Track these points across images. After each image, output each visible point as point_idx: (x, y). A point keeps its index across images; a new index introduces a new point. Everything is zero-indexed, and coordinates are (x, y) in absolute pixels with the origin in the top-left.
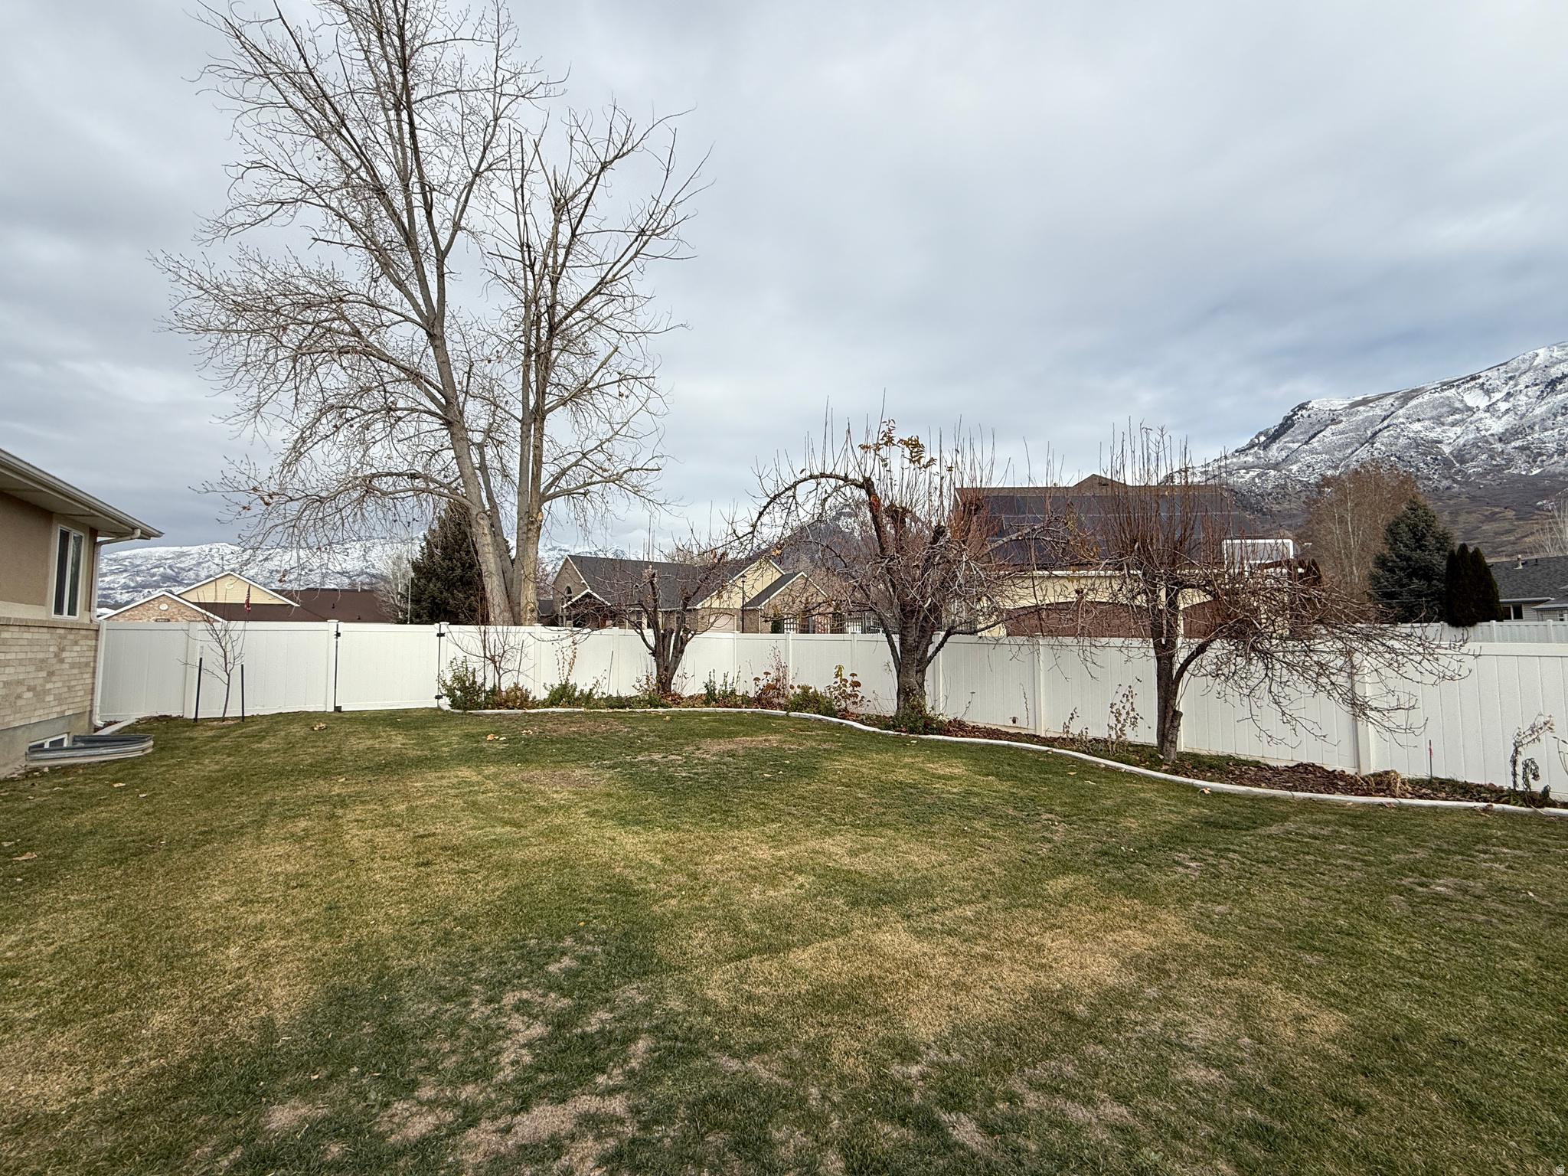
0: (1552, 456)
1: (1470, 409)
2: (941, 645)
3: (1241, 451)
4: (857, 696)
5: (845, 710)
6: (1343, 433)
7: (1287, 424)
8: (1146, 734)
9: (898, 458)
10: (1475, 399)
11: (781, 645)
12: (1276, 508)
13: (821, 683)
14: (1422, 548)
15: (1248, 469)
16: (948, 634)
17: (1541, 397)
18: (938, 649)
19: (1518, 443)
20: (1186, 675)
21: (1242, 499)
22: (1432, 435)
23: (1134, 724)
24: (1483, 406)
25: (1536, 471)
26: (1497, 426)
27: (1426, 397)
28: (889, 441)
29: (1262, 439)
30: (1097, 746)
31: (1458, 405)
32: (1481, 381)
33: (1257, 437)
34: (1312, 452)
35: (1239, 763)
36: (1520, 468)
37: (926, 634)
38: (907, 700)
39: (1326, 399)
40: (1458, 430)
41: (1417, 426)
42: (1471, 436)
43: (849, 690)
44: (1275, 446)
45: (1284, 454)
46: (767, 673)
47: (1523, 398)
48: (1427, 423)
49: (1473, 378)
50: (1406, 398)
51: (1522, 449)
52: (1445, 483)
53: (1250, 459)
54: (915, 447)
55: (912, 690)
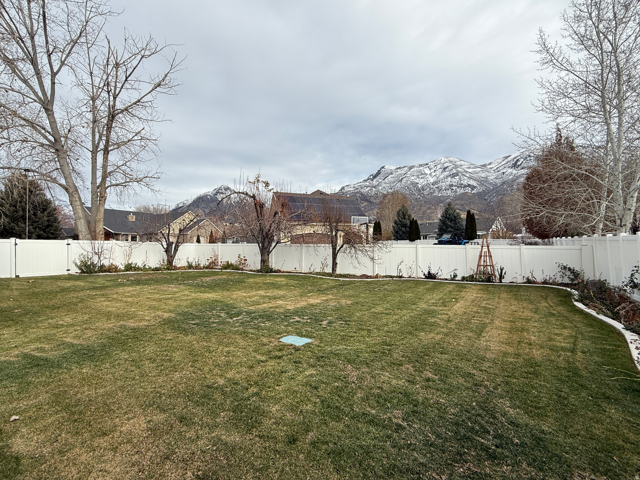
0: (443, 191)
1: (426, 174)
2: (275, 246)
3: (365, 181)
4: (245, 264)
5: (242, 268)
6: (394, 178)
7: (379, 173)
8: (329, 270)
9: (261, 186)
10: (427, 171)
11: (216, 248)
12: (375, 201)
13: (233, 260)
14: (405, 218)
15: (367, 187)
16: (277, 243)
17: (442, 173)
18: (274, 248)
19: (436, 186)
20: (339, 253)
21: (364, 198)
22: (416, 181)
23: (327, 267)
24: (429, 174)
25: (440, 195)
26: (432, 180)
27: (415, 169)
28: (258, 181)
29: (371, 177)
30: (317, 274)
31: (423, 172)
32: (428, 165)
33: (370, 176)
34: (385, 183)
35: (350, 275)
36: (437, 193)
37: (270, 244)
38: (264, 264)
39: (390, 167)
40: (423, 180)
41: (413, 178)
42: (426, 182)
43: (243, 262)
44: (375, 180)
45: (377, 183)
46: (211, 258)
47: (438, 172)
48: (415, 177)
49: (427, 164)
50: (411, 168)
51: (437, 188)
52: (419, 196)
53: (368, 184)
54: (267, 184)
55: (266, 261)
